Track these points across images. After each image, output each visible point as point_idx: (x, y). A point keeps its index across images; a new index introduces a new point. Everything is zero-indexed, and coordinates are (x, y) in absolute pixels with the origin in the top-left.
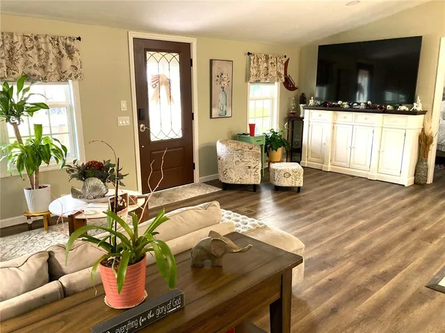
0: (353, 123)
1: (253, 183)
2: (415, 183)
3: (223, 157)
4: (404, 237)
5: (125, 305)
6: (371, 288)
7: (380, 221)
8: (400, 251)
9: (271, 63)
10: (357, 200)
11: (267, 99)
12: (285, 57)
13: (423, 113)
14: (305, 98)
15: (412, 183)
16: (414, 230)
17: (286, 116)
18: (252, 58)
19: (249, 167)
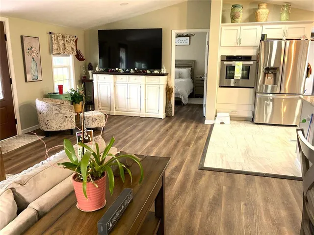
0: (127, 82)
1: (70, 128)
2: (166, 116)
3: (44, 111)
4: (175, 146)
5: (97, 208)
6: (173, 176)
7: (159, 140)
8: (177, 154)
9: (67, 41)
10: (141, 130)
11: (65, 67)
12: (75, 37)
13: (166, 74)
14: (92, 66)
15: (165, 117)
16: (178, 142)
17: (80, 79)
18: (53, 36)
19: (66, 117)
